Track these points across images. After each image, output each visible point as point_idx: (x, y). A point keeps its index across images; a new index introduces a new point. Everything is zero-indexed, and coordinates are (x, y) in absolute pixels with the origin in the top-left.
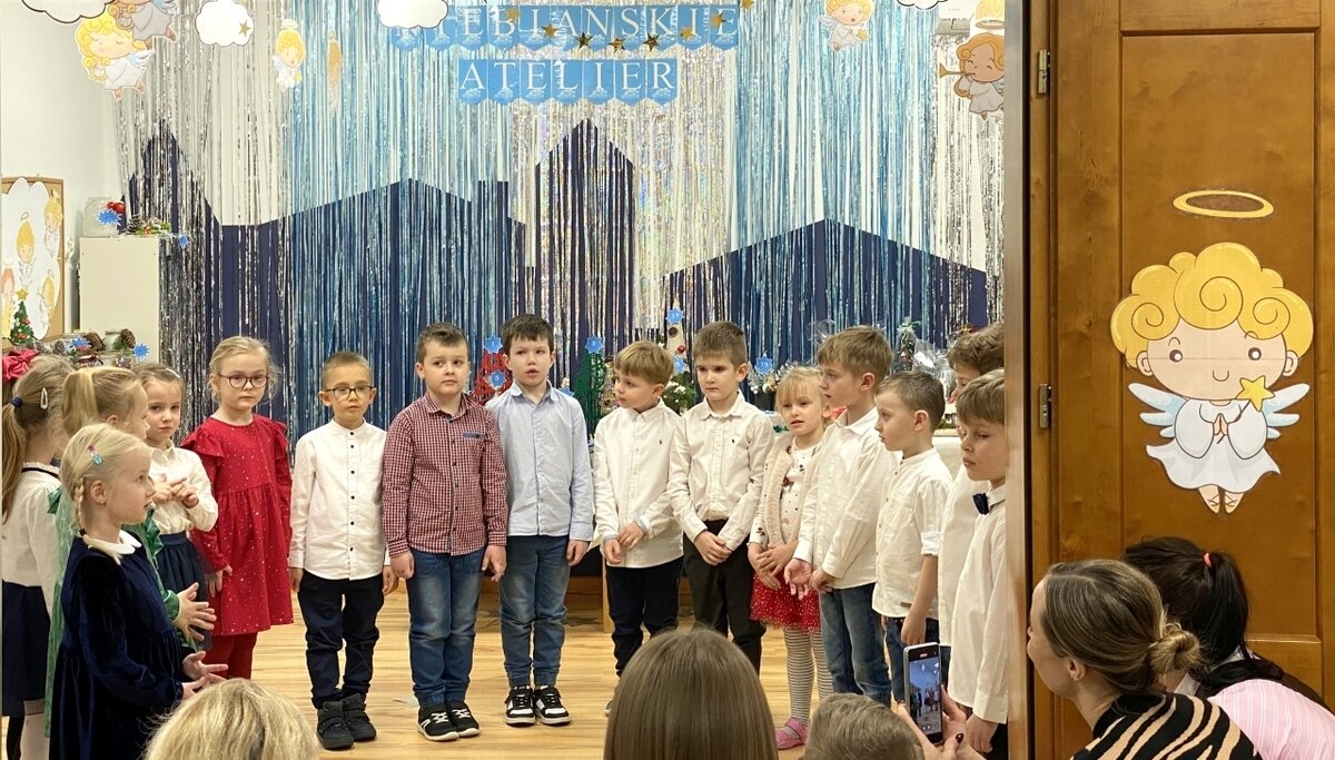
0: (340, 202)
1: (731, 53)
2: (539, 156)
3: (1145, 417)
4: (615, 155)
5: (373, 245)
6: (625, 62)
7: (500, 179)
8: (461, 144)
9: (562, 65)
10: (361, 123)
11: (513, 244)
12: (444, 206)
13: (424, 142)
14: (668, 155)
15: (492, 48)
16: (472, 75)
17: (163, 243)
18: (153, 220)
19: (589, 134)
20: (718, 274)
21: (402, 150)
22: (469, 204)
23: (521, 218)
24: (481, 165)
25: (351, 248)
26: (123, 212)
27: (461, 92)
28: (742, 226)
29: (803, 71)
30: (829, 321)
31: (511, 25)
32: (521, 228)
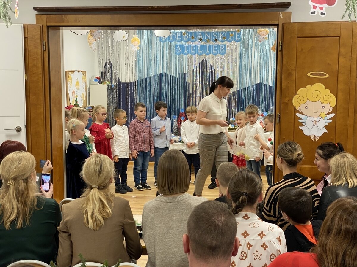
0: (148, 77)
1: (239, 43)
2: (193, 68)
3: (299, 120)
4: (211, 67)
5: (156, 87)
6: (214, 45)
7: (184, 73)
8: (176, 64)
9: (199, 46)
10: (153, 59)
11: (187, 88)
12: (172, 79)
13: (167, 64)
14: (224, 67)
15: (183, 42)
16: (178, 48)
17: (108, 86)
18: (106, 81)
19: (205, 62)
20: (234, 95)
21: (162, 66)
22: (177, 78)
23: (189, 82)
24: (180, 69)
25: (151, 88)
26: (100, 79)
27: (176, 52)
28: (240, 84)
30: (260, 106)
32: (189, 84)
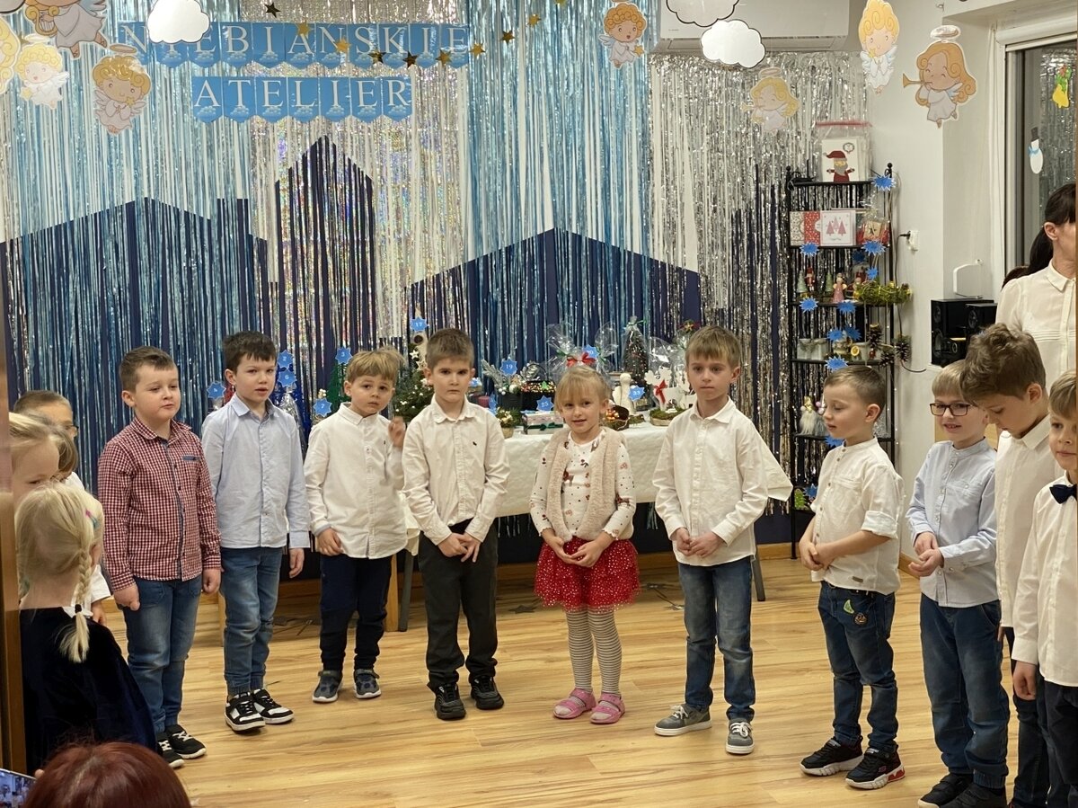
1: (463, 71)
2: (280, 173)
4: (352, 169)
5: (110, 265)
6: (361, 79)
7: (240, 196)
9: (299, 82)
10: (91, 142)
11: (255, 260)
12: (182, 224)
14: (405, 170)
15: (225, 66)
16: (206, 92)
19: (327, 151)
20: (456, 282)
21: (138, 169)
22: (209, 221)
23: (263, 235)
24: (220, 184)
25: (87, 269)
27: (195, 110)
28: (478, 238)
29: (530, 89)
30: (561, 322)
31: (245, 42)
32: (263, 245)
